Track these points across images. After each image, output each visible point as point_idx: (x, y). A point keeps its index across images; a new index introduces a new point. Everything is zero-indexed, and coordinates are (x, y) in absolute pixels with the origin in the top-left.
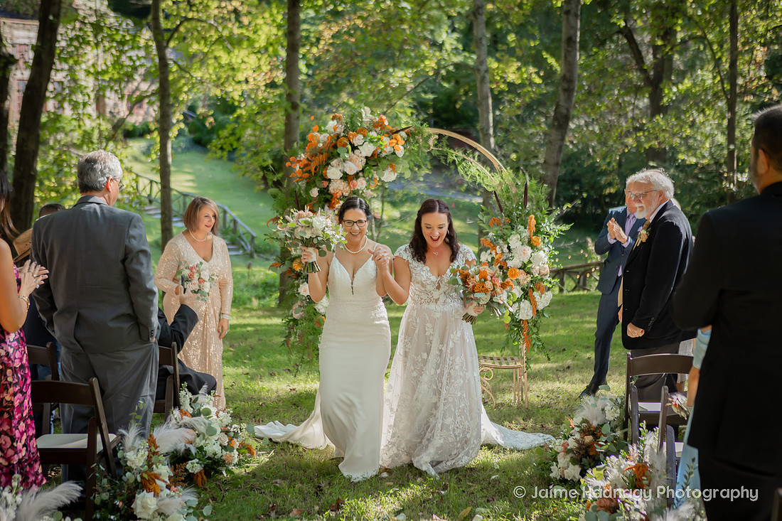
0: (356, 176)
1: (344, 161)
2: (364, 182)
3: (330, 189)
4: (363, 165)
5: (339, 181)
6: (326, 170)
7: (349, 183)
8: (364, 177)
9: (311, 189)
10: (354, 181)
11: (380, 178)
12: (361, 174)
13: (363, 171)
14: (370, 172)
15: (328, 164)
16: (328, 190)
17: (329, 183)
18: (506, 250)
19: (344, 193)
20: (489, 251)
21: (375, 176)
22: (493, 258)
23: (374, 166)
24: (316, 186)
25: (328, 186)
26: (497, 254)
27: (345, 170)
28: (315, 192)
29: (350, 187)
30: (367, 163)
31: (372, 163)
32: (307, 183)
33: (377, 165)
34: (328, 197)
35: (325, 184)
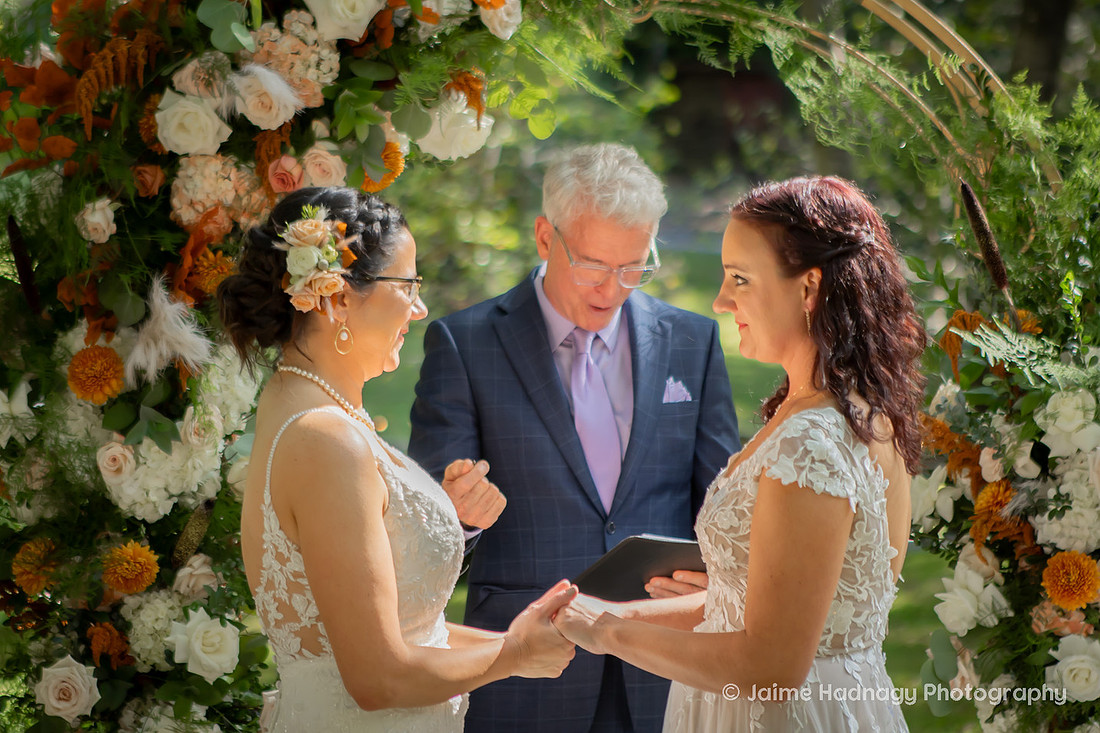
0: (298, 132)
1: (235, 67)
2: (335, 163)
3: (175, 202)
4: (329, 80)
5: (216, 165)
6: (152, 112)
7: (262, 173)
8: (332, 138)
9: (78, 208)
10: (289, 163)
11: (414, 147)
12: (319, 127)
13: (327, 110)
14: (358, 115)
15: (162, 84)
16: (167, 207)
17: (174, 175)
18: (1025, 465)
19: (243, 220)
20: (940, 472)
21: (390, 132)
22: (962, 507)
23: (379, 85)
24: (103, 190)
25: (167, 191)
26: (979, 483)
27: (240, 110)
28: (99, 218)
29: (270, 192)
30: (345, 76)
31: (369, 73)
32: (67, 178)
33: (396, 81)
34: (167, 241)
35: (153, 177)
